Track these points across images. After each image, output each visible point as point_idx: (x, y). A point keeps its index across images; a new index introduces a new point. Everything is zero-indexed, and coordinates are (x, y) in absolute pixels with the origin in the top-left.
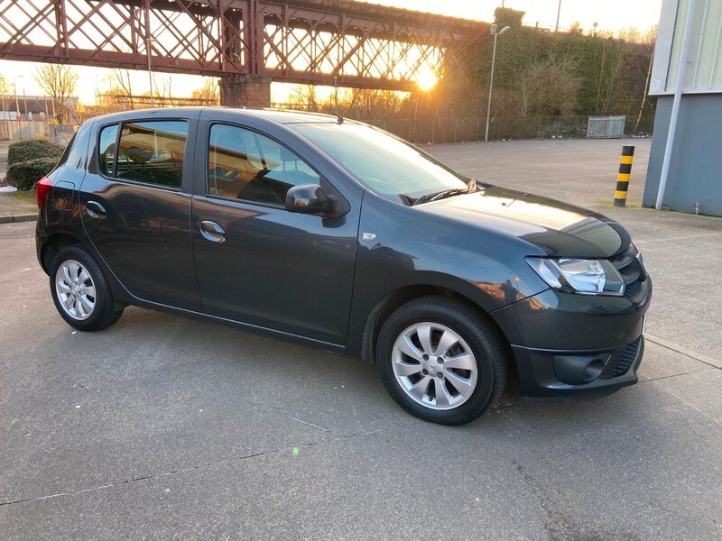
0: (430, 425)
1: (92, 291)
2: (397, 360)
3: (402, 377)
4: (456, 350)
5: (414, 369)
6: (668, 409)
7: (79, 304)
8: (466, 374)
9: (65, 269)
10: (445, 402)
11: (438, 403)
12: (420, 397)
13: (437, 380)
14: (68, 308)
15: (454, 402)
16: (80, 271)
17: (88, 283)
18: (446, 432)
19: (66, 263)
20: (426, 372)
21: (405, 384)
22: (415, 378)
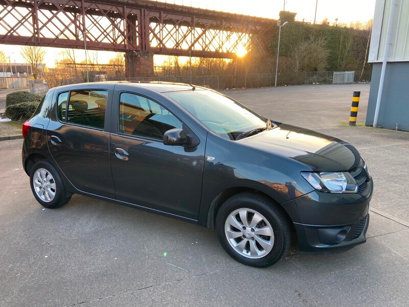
0: (247, 267)
1: (54, 186)
2: (228, 229)
3: (231, 239)
4: (261, 224)
5: (238, 235)
6: (384, 255)
7: (47, 193)
8: (268, 238)
9: (39, 173)
10: (256, 254)
11: (252, 254)
12: (241, 251)
13: (251, 241)
14: (41, 196)
15: (261, 254)
16: (47, 174)
17: (51, 181)
18: (257, 272)
19: (39, 170)
20: (244, 236)
21: (233, 243)
22: (238, 240)
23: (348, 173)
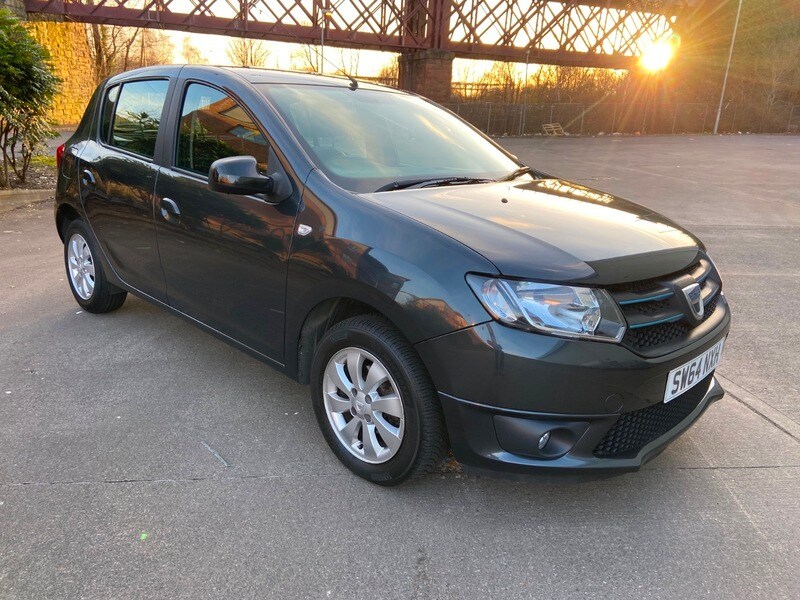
2: (329, 392)
3: (335, 414)
10: (373, 453)
11: (367, 453)
12: (351, 442)
13: (365, 423)
15: (382, 455)
20: (354, 411)
21: (337, 421)
23: (604, 292)
